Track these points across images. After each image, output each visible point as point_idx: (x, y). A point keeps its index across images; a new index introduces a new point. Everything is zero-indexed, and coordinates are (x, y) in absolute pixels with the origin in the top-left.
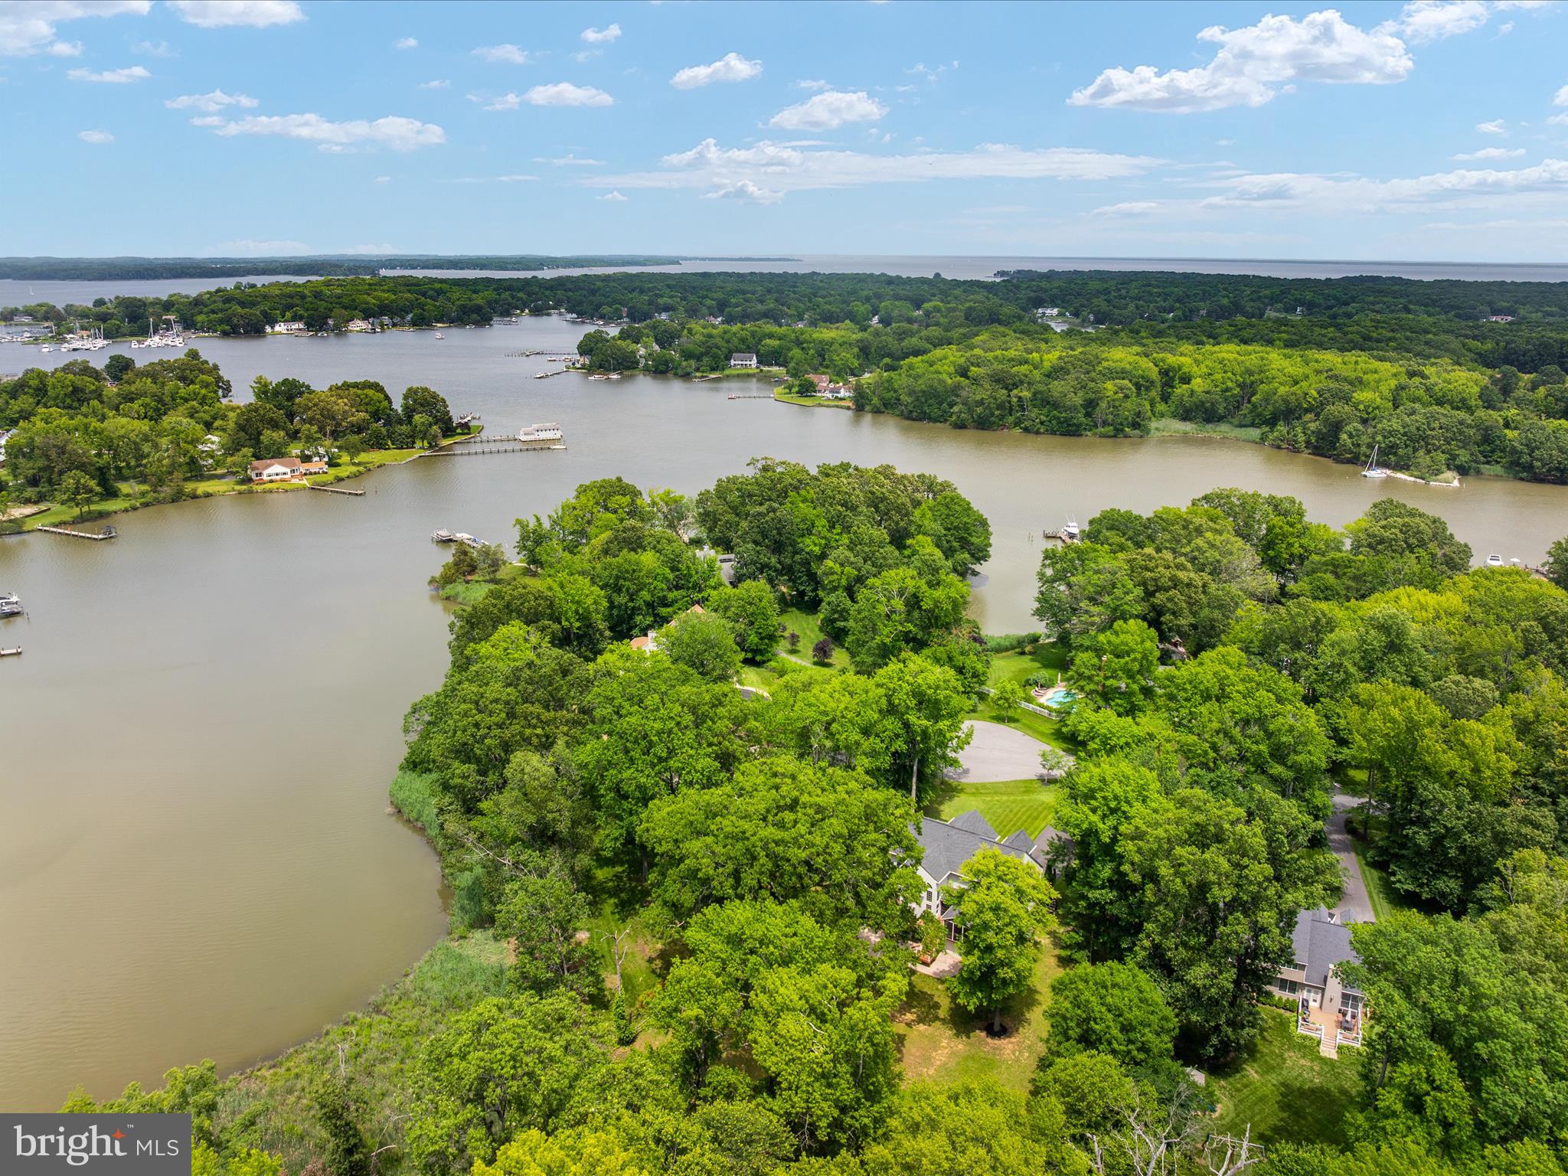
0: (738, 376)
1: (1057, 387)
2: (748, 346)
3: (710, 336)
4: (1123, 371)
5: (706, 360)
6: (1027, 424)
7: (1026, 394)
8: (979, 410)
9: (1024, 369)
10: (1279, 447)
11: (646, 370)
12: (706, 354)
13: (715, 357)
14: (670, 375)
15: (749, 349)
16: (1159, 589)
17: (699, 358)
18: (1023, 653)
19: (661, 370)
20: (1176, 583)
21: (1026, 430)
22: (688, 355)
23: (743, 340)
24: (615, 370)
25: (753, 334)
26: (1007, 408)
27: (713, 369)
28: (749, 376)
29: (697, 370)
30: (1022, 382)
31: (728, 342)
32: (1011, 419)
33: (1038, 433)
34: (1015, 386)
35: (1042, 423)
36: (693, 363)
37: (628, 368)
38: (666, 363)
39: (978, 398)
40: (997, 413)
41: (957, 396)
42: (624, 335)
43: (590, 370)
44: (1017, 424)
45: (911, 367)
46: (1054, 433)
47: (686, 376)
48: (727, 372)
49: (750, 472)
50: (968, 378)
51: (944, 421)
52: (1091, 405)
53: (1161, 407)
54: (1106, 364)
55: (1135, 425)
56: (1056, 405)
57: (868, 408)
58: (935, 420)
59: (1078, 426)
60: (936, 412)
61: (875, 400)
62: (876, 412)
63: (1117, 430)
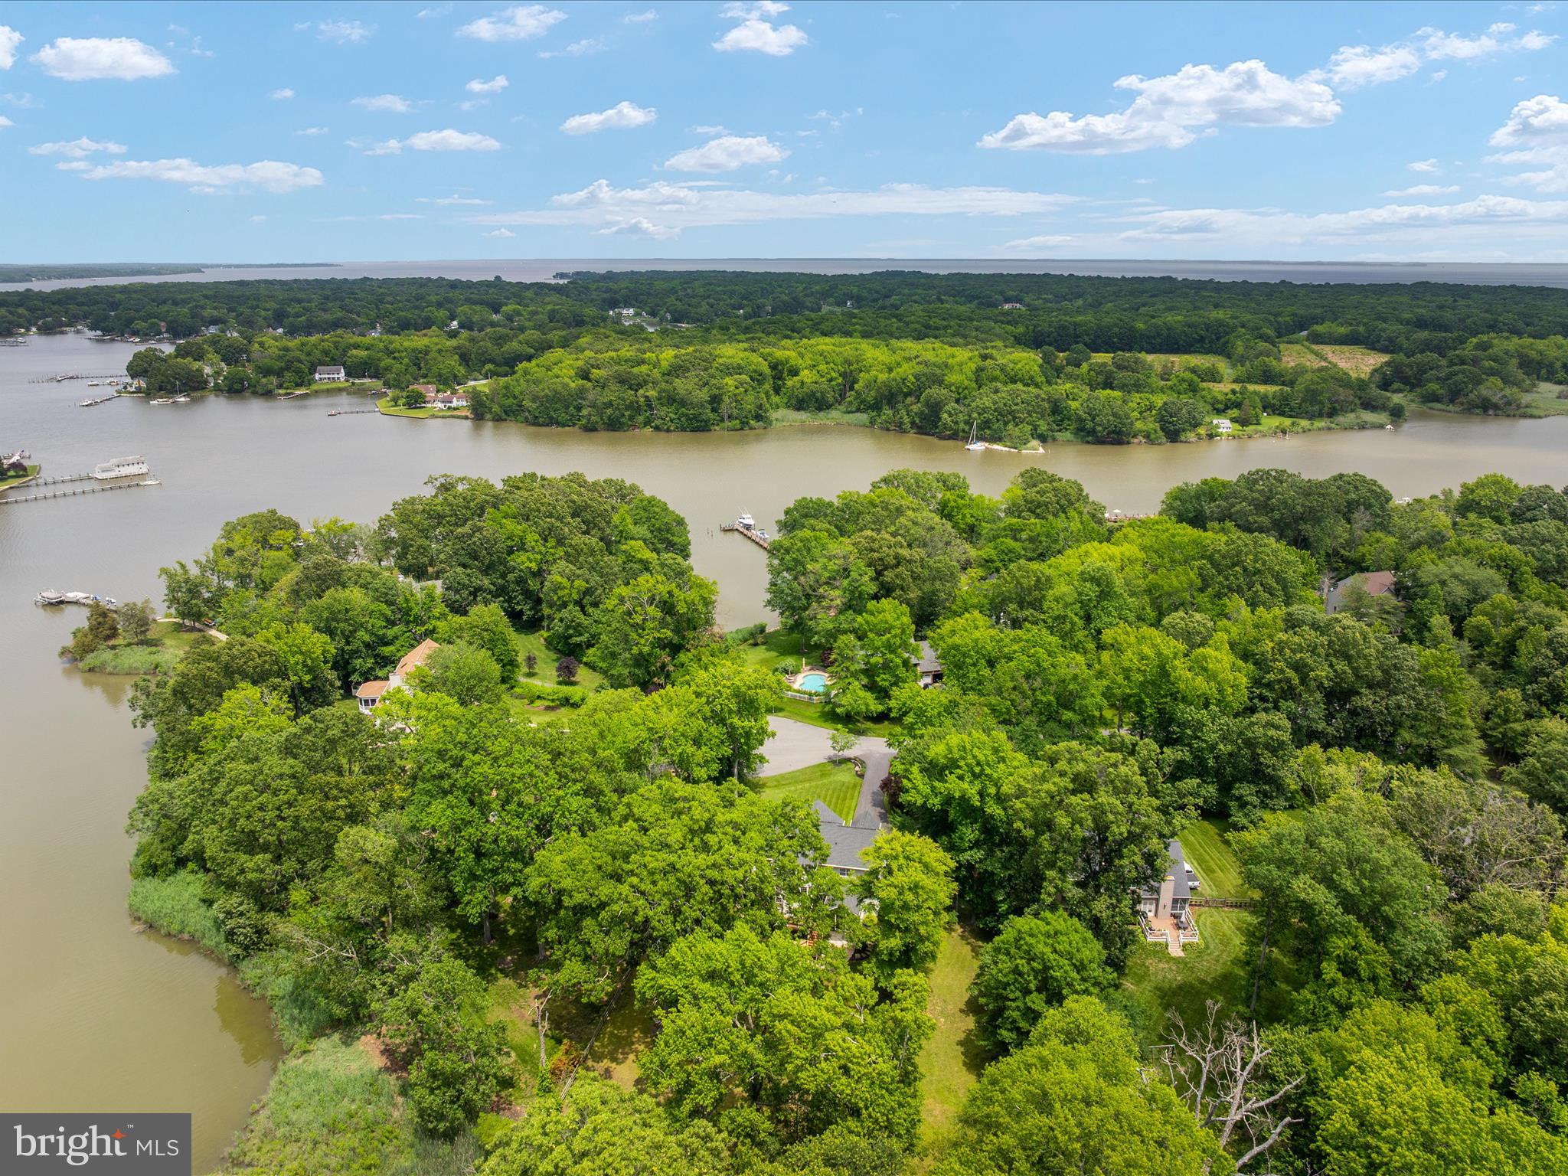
0: (328, 391)
1: (681, 385)
2: (332, 359)
3: (286, 349)
4: (738, 366)
5: (288, 375)
6: (658, 422)
7: (652, 393)
8: (609, 411)
9: (644, 368)
10: (888, 429)
11: (218, 389)
12: (288, 368)
13: (298, 371)
14: (247, 394)
15: (334, 362)
16: (886, 568)
17: (279, 374)
18: (756, 645)
19: (235, 389)
20: (899, 561)
21: (657, 428)
22: (267, 372)
23: (326, 352)
24: (181, 392)
25: (336, 345)
26: (634, 407)
27: (298, 385)
28: (340, 390)
29: (280, 386)
30: (646, 382)
31: (309, 354)
32: (641, 419)
33: (668, 430)
34: (640, 386)
35: (671, 421)
36: (274, 380)
37: (196, 389)
38: (241, 381)
39: (606, 400)
40: (627, 413)
41: (584, 399)
42: (181, 352)
43: (148, 394)
44: (647, 423)
45: (526, 372)
46: (683, 430)
47: (268, 394)
48: (314, 387)
49: (428, 492)
50: (589, 380)
51: (574, 425)
52: (715, 400)
53: (775, 399)
54: (720, 361)
55: (758, 418)
56: (683, 403)
57: (488, 416)
58: (564, 425)
59: (706, 421)
60: (564, 417)
61: (496, 408)
62: (498, 419)
63: (742, 423)
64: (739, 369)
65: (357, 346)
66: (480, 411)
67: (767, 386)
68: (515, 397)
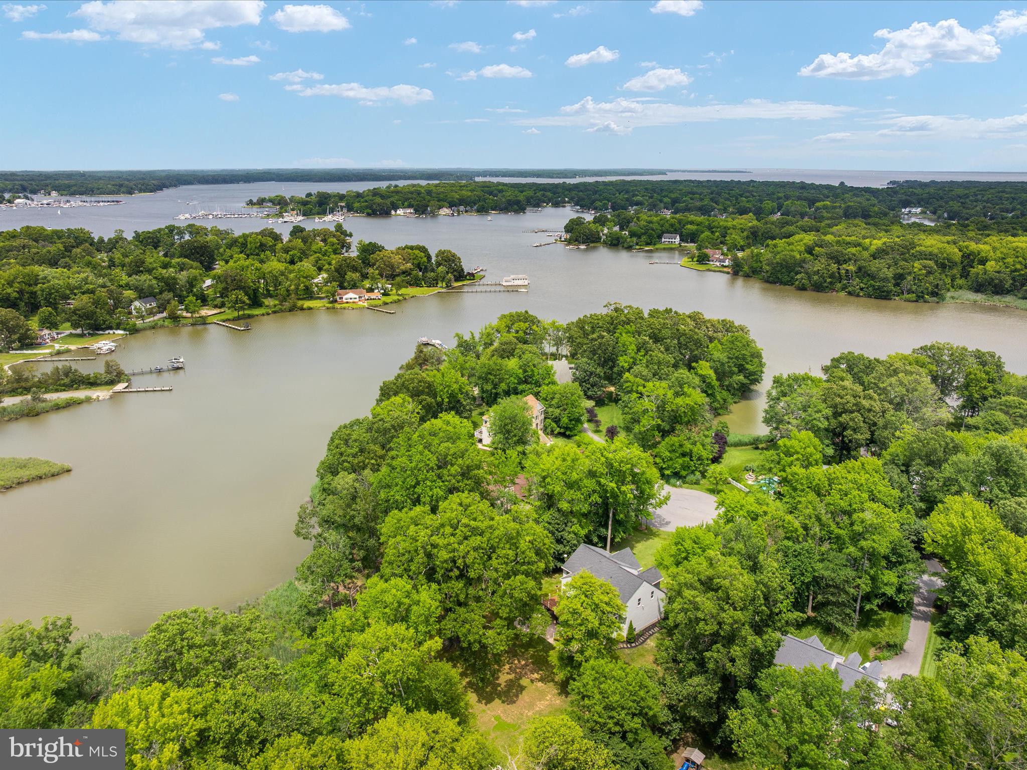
0: (664, 249)
2: (674, 229)
3: (650, 222)
4: (931, 254)
5: (644, 238)
6: (850, 289)
7: (852, 268)
8: (816, 277)
9: (853, 250)
11: (605, 243)
12: (644, 234)
13: (650, 236)
14: (620, 247)
15: (676, 232)
17: (639, 237)
19: (615, 243)
21: (850, 293)
22: (633, 234)
23: (672, 225)
24: (583, 243)
25: (680, 221)
26: (837, 278)
27: (648, 244)
28: (672, 249)
29: (637, 244)
30: (850, 259)
31: (662, 226)
32: (839, 285)
33: (858, 296)
34: (845, 262)
35: (862, 289)
36: (635, 239)
37: (593, 242)
38: (618, 239)
39: (815, 269)
40: (829, 280)
41: (802, 267)
42: (596, 220)
43: (569, 242)
44: (843, 289)
45: (775, 246)
46: (870, 296)
47: (629, 248)
48: (657, 246)
50: (812, 255)
51: (793, 284)
52: (899, 278)
53: (960, 282)
54: (918, 248)
55: (934, 294)
56: (873, 277)
57: (741, 273)
58: (785, 284)
59: (889, 292)
60: (786, 278)
61: (746, 268)
62: (747, 276)
63: (918, 296)
64: (930, 256)
65: (692, 223)
66: (737, 270)
67: (955, 271)
68: (761, 262)
